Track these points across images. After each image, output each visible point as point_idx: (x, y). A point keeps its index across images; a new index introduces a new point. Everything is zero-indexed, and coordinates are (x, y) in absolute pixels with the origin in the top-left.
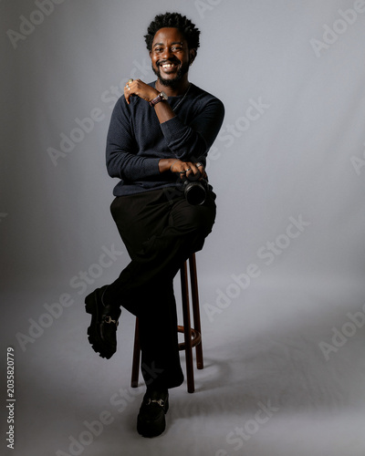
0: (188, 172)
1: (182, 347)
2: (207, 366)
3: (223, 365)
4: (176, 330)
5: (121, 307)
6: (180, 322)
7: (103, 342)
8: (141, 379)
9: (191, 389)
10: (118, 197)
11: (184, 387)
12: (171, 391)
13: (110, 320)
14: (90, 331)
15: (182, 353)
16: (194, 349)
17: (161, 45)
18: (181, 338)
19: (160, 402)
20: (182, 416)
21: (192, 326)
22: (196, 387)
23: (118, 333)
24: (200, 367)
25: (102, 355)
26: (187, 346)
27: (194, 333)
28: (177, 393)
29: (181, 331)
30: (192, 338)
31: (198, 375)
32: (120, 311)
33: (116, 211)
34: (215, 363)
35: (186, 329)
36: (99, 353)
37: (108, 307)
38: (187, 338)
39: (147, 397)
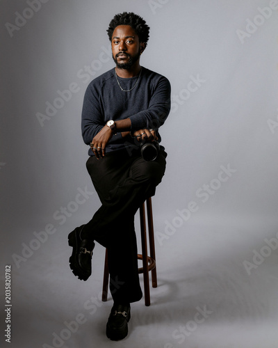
0: (143, 136)
1: (141, 271)
2: (160, 285)
3: (172, 285)
4: (136, 257)
5: (95, 241)
6: (140, 252)
7: (81, 268)
8: (109, 295)
9: (148, 303)
10: (92, 156)
11: (142, 301)
12: (132, 304)
13: (86, 251)
14: (71, 260)
15: (141, 276)
16: (150, 273)
17: (118, 38)
18: (140, 264)
19: (124, 313)
20: (141, 324)
21: (149, 255)
22: (151, 301)
23: (93, 261)
24: (155, 286)
25: (80, 278)
26: (145, 271)
27: (150, 260)
28: (137, 306)
29: (141, 259)
30: (149, 264)
31: (153, 292)
32: (94, 244)
33: (91, 167)
34: (166, 283)
35: (144, 257)
36: (77, 277)
37: (84, 241)
38: (145, 264)
39: (114, 309)
